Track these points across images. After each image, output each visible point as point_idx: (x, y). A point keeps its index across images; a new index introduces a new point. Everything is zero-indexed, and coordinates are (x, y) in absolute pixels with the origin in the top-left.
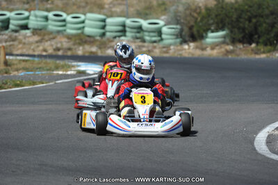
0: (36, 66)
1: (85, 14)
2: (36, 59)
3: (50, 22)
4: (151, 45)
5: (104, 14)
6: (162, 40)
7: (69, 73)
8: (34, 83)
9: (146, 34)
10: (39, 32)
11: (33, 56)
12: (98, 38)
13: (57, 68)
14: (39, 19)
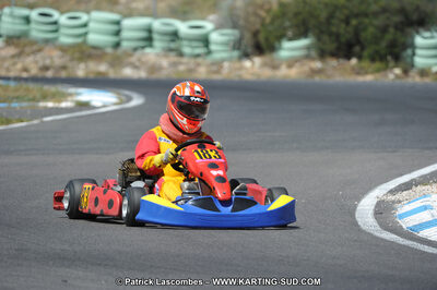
0: (12, 94)
1: (88, 12)
3: (33, 26)
4: (193, 61)
5: (119, 13)
6: (209, 52)
7: (63, 105)
9: (185, 43)
10: (15, 41)
12: (109, 50)
13: (45, 97)
14: (17, 21)
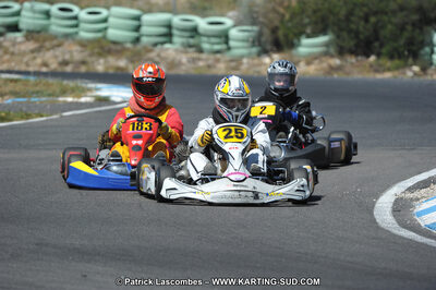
0: (31, 89)
1: (108, 8)
2: (32, 78)
3: (53, 20)
4: (212, 57)
5: (139, 9)
6: (229, 48)
7: (83, 100)
8: (28, 116)
9: (205, 39)
10: (36, 35)
11: (27, 73)
12: (129, 45)
13: (64, 92)
14: (37, 15)
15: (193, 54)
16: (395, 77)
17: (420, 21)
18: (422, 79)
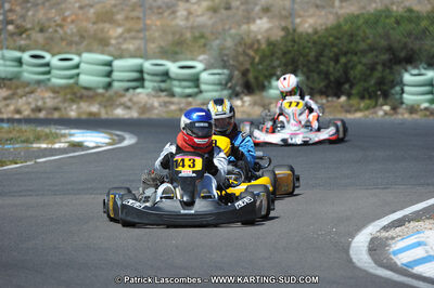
0: (5, 136)
1: (79, 55)
2: (5, 126)
3: (25, 67)
5: (110, 55)
7: (57, 146)
8: (3, 164)
9: (176, 83)
12: (101, 91)
13: (38, 139)
14: (8, 63)
15: (164, 98)
16: (366, 117)
17: (390, 60)
18: (393, 118)
